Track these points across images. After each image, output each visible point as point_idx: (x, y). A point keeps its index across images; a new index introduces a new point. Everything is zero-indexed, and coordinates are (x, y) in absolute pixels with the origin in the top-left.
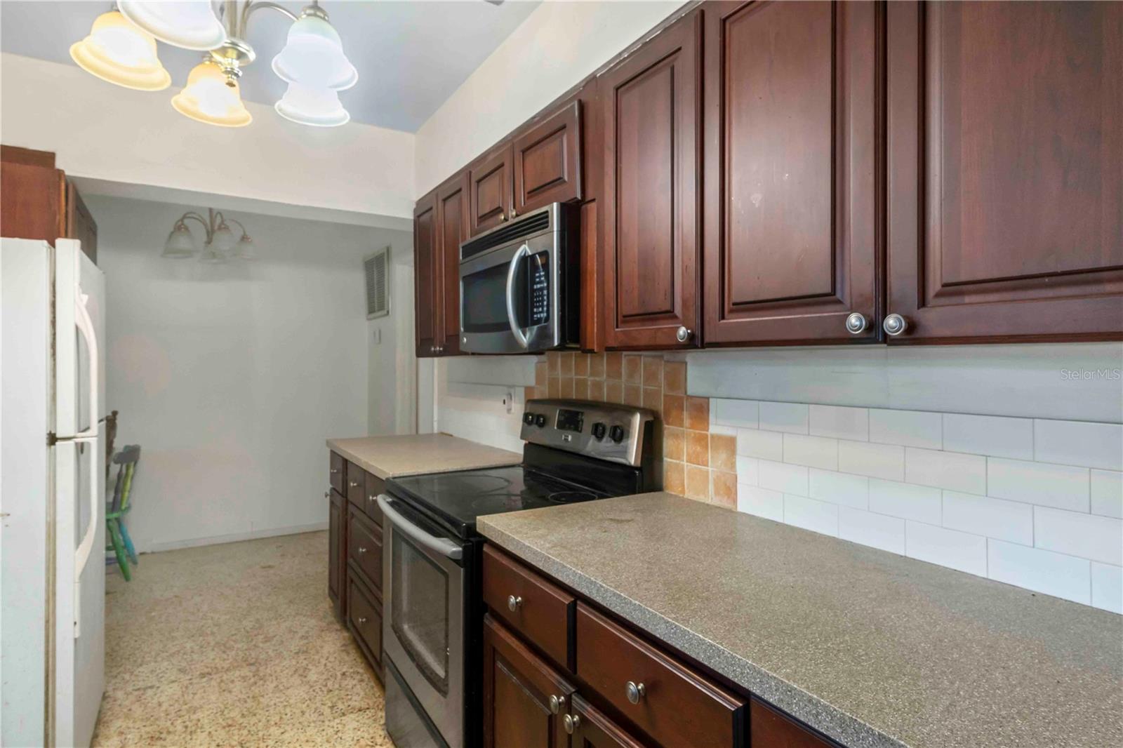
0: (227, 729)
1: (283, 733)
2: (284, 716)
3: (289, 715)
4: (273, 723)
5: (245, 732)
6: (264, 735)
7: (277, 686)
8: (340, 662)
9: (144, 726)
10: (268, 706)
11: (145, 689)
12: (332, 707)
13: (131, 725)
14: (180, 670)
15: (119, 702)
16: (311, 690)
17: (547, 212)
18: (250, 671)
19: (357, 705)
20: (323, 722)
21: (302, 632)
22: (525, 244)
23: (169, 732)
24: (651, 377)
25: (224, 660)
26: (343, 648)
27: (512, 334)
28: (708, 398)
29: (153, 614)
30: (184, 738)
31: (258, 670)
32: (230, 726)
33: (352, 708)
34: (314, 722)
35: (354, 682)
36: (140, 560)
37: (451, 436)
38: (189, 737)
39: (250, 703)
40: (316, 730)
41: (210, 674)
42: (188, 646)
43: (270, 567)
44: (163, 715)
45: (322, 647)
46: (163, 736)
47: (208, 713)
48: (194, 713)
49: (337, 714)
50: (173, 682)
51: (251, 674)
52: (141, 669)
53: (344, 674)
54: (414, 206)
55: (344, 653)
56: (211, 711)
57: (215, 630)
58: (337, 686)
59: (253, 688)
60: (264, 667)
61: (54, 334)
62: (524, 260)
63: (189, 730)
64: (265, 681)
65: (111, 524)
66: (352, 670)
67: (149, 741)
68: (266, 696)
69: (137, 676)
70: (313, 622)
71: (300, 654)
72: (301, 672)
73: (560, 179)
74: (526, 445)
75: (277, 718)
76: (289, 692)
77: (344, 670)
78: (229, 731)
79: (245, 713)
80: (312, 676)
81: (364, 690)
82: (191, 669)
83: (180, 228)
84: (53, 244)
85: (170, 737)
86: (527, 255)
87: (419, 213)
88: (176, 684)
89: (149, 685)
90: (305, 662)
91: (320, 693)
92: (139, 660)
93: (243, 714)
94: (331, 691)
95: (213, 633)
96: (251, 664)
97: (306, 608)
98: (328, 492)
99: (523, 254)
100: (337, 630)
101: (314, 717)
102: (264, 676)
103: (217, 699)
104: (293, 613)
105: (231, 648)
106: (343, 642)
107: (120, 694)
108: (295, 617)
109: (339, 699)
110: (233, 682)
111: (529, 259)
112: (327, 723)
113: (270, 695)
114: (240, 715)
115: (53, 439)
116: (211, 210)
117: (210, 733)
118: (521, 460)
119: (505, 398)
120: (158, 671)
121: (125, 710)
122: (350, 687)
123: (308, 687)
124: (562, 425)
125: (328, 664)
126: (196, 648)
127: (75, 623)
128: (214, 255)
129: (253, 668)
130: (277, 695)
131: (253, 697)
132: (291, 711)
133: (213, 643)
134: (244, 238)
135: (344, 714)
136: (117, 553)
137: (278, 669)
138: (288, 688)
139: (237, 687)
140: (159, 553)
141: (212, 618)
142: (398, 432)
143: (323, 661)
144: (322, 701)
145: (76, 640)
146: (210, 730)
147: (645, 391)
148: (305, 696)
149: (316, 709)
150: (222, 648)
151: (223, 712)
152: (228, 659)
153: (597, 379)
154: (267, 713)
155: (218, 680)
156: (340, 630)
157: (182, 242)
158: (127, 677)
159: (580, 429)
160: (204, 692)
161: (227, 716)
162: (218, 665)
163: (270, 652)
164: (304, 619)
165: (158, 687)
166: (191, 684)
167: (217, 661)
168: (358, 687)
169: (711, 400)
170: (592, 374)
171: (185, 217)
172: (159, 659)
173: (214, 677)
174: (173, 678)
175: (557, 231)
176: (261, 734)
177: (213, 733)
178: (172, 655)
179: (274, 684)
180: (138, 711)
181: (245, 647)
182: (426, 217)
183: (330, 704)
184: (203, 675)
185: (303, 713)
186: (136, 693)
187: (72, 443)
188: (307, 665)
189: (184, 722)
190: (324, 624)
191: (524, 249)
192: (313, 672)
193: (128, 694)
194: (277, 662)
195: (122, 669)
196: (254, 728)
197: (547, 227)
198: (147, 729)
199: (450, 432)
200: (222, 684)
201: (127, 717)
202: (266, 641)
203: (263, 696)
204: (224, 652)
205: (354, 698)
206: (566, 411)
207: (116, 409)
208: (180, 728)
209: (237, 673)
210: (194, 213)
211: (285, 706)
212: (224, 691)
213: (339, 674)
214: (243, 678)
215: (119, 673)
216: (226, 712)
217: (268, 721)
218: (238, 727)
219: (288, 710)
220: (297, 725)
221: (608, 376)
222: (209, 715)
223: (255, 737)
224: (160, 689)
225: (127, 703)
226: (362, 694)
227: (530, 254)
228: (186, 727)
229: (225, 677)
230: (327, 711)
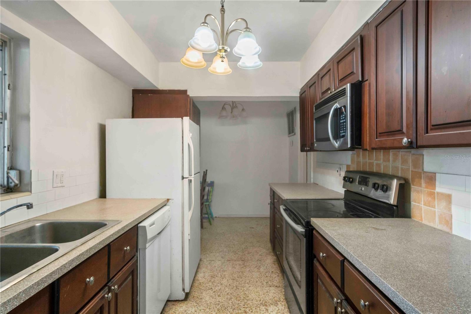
0: (233, 280)
1: (249, 287)
2: (250, 281)
3: (252, 281)
4: (247, 283)
5: (238, 283)
6: (243, 286)
7: (249, 270)
8: (272, 267)
9: (210, 272)
10: (246, 276)
11: (212, 261)
12: (267, 283)
13: (207, 271)
14: (222, 257)
15: (204, 263)
16: (261, 274)
17: (345, 88)
18: (242, 263)
19: (276, 284)
20: (263, 287)
21: (260, 253)
22: (337, 103)
23: (216, 276)
24: (404, 161)
25: (235, 257)
26: (273, 262)
27: (331, 142)
28: (435, 173)
29: (217, 237)
30: (220, 279)
31: (244, 263)
32: (234, 279)
33: (274, 285)
34: (260, 286)
35: (276, 276)
36: (215, 219)
37: (318, 184)
38: (222, 280)
39: (240, 274)
40: (260, 289)
41: (230, 261)
42: (225, 250)
43: (253, 228)
44: (216, 270)
45: (266, 260)
46: (215, 277)
47: (228, 273)
48: (224, 272)
49: (268, 286)
50: (220, 260)
51: (242, 264)
52: (211, 254)
53: (272, 272)
54: (300, 91)
55: (273, 264)
56: (229, 273)
57: (233, 246)
58: (269, 276)
59: (242, 269)
60: (246, 262)
61: (183, 146)
62: (336, 110)
63: (222, 277)
64: (246, 268)
65: (206, 206)
66: (276, 271)
67: (211, 277)
68: (246, 273)
69: (210, 256)
70: (265, 250)
71: (258, 261)
72: (258, 267)
73: (352, 72)
74: (345, 191)
75: (248, 281)
76: (253, 273)
77: (273, 270)
78: (233, 281)
79: (239, 277)
80: (262, 269)
81: (279, 280)
82: (225, 257)
83: (223, 108)
84: (182, 119)
85: (217, 278)
86: (337, 108)
87: (301, 93)
88: (220, 261)
89: (213, 259)
90: (260, 264)
91: (263, 277)
92: (211, 251)
93: (238, 277)
94: (267, 277)
95: (232, 247)
96: (242, 260)
97: (263, 245)
98: (269, 203)
99: (336, 108)
100: (272, 255)
101: (260, 284)
102: (246, 265)
103: (231, 269)
104: (258, 246)
105: (237, 253)
106: (273, 260)
107: (205, 260)
108: (258, 247)
109: (270, 280)
110: (236, 265)
111: (338, 109)
112: (264, 288)
113: (247, 272)
114: (237, 277)
115: (183, 178)
116: (232, 101)
117: (228, 280)
118: (343, 197)
119: (338, 169)
120: (216, 256)
121: (206, 266)
122: (274, 277)
123: (260, 273)
124: (360, 183)
125: (267, 267)
126: (227, 251)
127: (189, 235)
128: (234, 117)
129: (243, 262)
130: (249, 273)
131: (242, 272)
132: (253, 280)
133: (232, 251)
134: (243, 110)
135: (270, 286)
136: (208, 216)
137: (251, 264)
138: (253, 272)
139: (238, 267)
140: (221, 218)
141: (233, 242)
142: (299, 182)
143: (266, 265)
144: (264, 279)
145: (189, 240)
146: (228, 279)
147: (402, 168)
148: (258, 276)
149: (261, 282)
150: (235, 253)
151: (232, 274)
152: (236, 257)
153: (379, 162)
154: (245, 279)
155: (232, 263)
156: (273, 256)
157: (224, 113)
158: (208, 255)
159: (368, 185)
160: (228, 266)
161: (233, 276)
162: (233, 258)
163: (249, 257)
164: (262, 249)
165: (215, 261)
166: (224, 262)
167: (233, 257)
168: (277, 278)
169: (437, 174)
170: (376, 160)
171: (224, 105)
172: (216, 252)
173: (231, 262)
174: (220, 259)
175: (349, 96)
176: (242, 285)
177: (229, 280)
178: (220, 252)
179: (249, 269)
180: (209, 267)
181: (241, 254)
182: (304, 95)
183: (266, 281)
184: (228, 261)
185: (257, 282)
186: (209, 261)
187: (187, 179)
188: (260, 265)
189: (221, 274)
190: (268, 252)
191: (337, 105)
192: (262, 268)
193: (207, 261)
194: (251, 262)
195: (206, 253)
196: (241, 282)
197: (345, 95)
198: (211, 273)
199: (317, 183)
200: (233, 265)
201: (206, 268)
202: (248, 254)
203: (245, 272)
204: (235, 254)
205: (275, 282)
206: (362, 177)
207: (207, 169)
208: (219, 275)
209: (238, 263)
210: (227, 103)
211: (251, 278)
212: (233, 267)
213: (271, 271)
214: (240, 264)
215: (206, 254)
216: (233, 275)
217: (245, 281)
218: (236, 280)
219: (252, 279)
220: (254, 285)
221: (384, 161)
222: (228, 274)
223: (240, 286)
224: (216, 262)
225: (207, 264)
226: (278, 281)
227: (339, 107)
228: (221, 276)
229: (234, 263)
230: (265, 284)
